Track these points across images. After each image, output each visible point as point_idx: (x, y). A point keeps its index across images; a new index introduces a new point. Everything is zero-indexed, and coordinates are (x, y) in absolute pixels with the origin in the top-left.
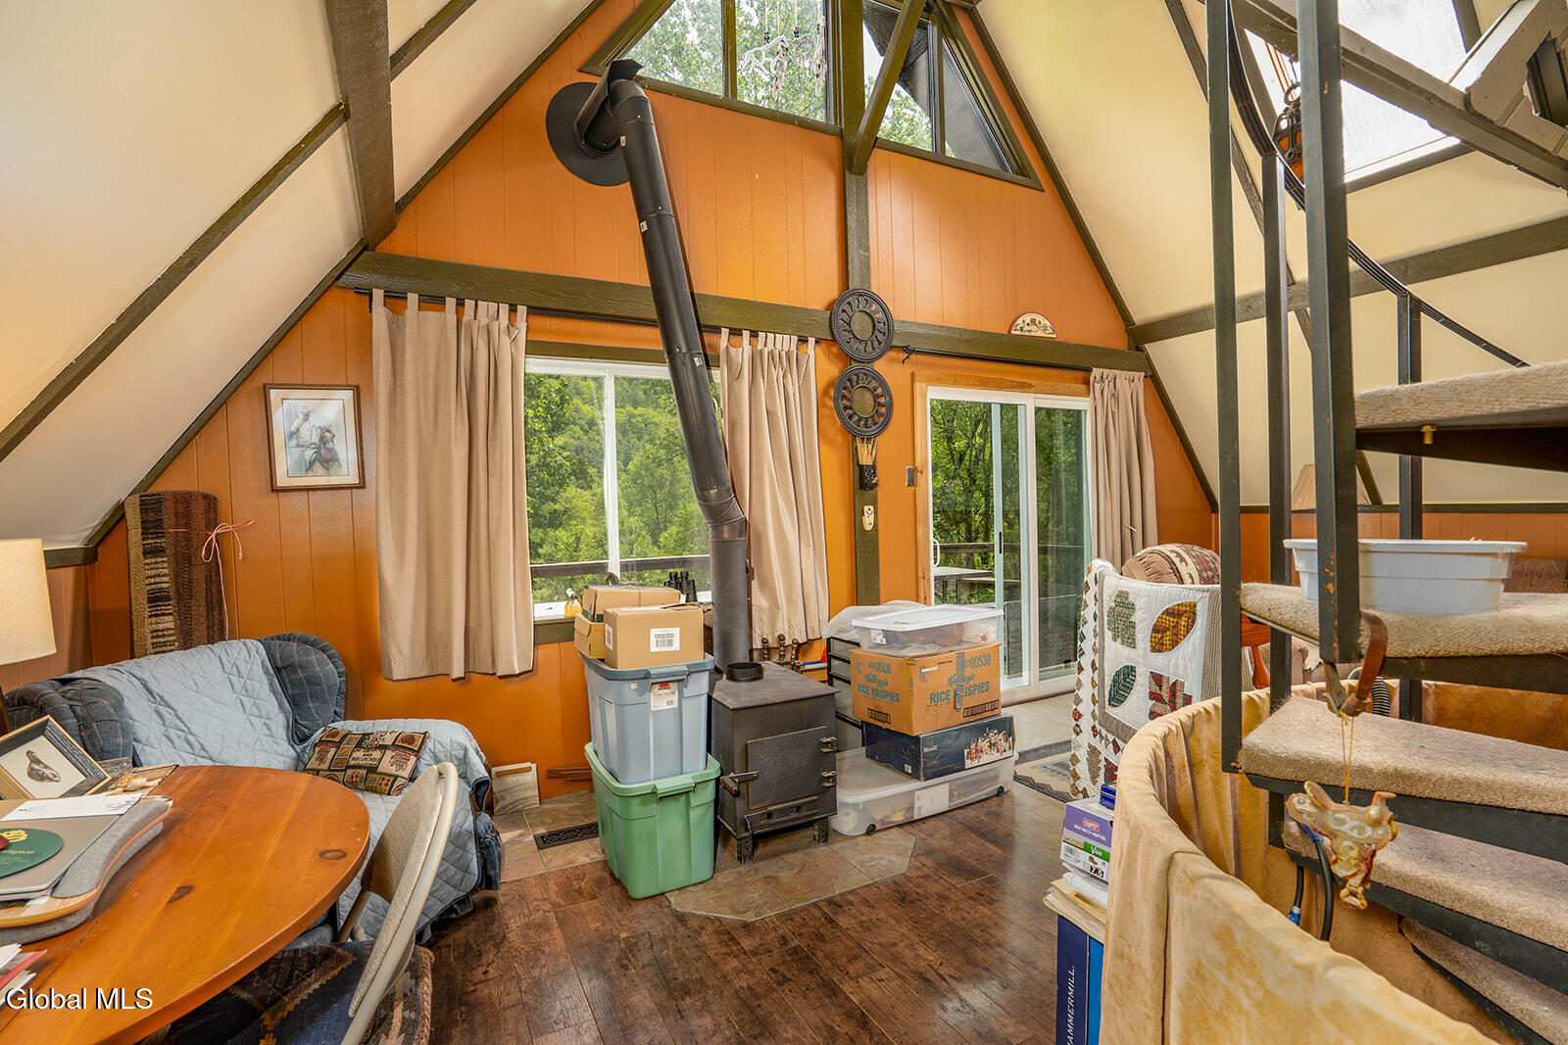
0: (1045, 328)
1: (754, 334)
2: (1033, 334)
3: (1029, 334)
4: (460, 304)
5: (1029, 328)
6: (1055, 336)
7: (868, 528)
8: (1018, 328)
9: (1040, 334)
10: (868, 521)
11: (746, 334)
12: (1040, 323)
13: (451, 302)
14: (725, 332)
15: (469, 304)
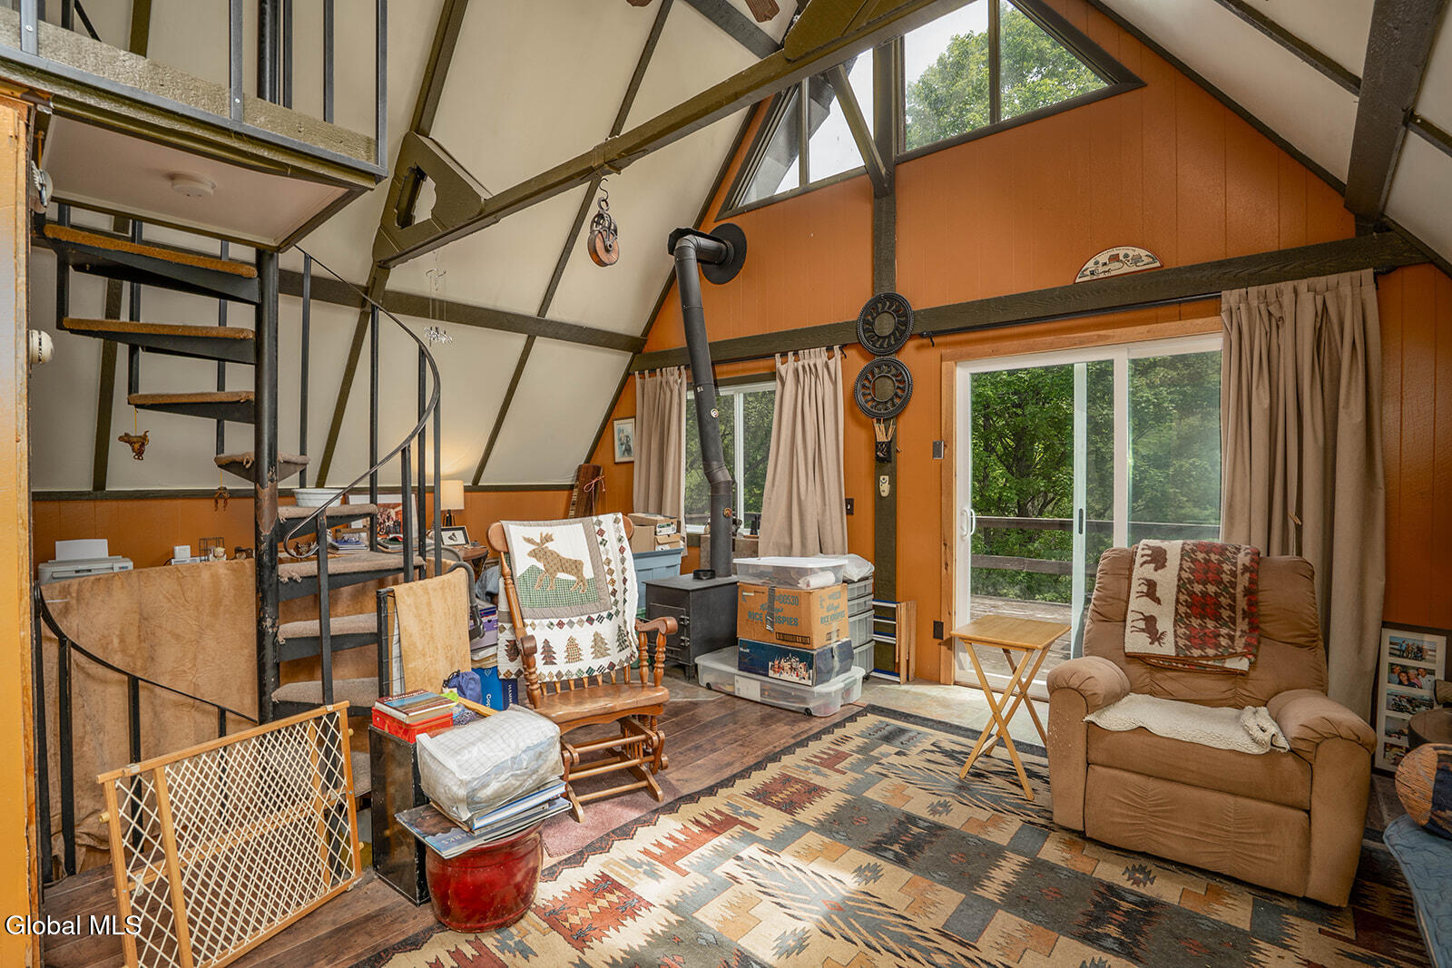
0: (1137, 259)
1: (796, 354)
2: (1113, 273)
3: (1107, 275)
4: (661, 370)
5: (1106, 268)
6: (1158, 264)
7: (885, 494)
8: (1088, 273)
9: (1126, 269)
10: (885, 489)
11: (790, 354)
12: (1126, 256)
13: (658, 370)
14: (778, 355)
15: (664, 369)
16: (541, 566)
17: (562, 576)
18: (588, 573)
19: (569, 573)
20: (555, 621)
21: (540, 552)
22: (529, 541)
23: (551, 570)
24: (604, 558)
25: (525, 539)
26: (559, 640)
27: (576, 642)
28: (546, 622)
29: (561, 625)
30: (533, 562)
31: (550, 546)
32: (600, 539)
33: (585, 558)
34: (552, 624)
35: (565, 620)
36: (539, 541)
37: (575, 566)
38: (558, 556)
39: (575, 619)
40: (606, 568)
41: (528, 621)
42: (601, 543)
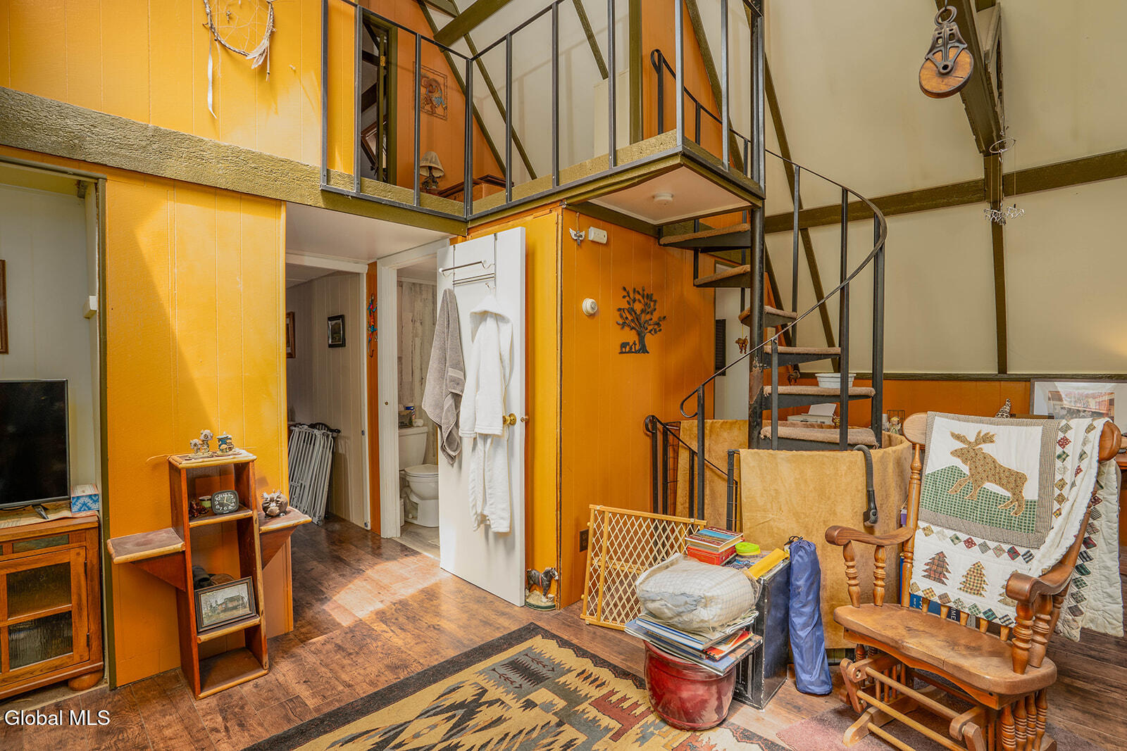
16: (965, 469)
17: (991, 486)
18: (1031, 491)
19: (1002, 485)
20: (963, 537)
21: (969, 453)
22: (958, 437)
23: (978, 477)
24: (1058, 477)
25: (953, 435)
26: (960, 560)
27: (984, 572)
28: (950, 533)
29: (969, 543)
30: (958, 462)
31: (986, 448)
32: (1059, 450)
33: (1032, 471)
34: (957, 538)
35: (978, 541)
36: (972, 439)
37: (1015, 480)
38: (994, 462)
39: (992, 544)
40: (1057, 492)
41: (922, 524)
42: (1059, 457)
